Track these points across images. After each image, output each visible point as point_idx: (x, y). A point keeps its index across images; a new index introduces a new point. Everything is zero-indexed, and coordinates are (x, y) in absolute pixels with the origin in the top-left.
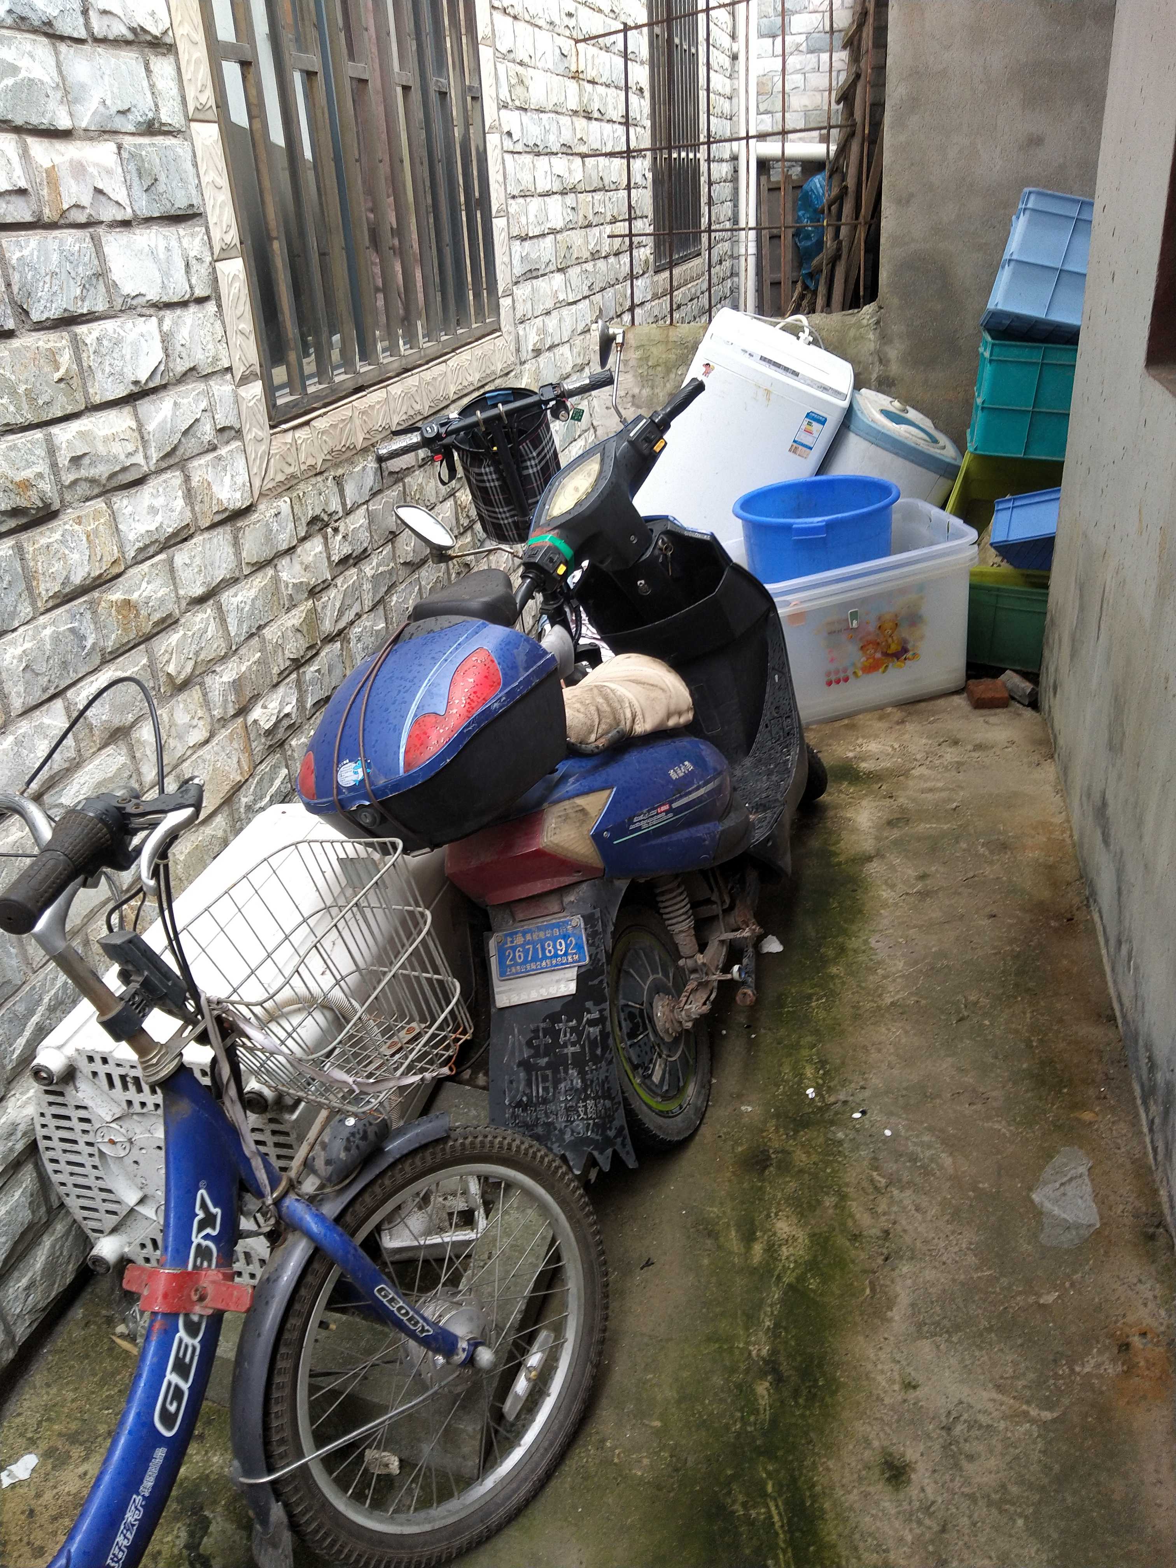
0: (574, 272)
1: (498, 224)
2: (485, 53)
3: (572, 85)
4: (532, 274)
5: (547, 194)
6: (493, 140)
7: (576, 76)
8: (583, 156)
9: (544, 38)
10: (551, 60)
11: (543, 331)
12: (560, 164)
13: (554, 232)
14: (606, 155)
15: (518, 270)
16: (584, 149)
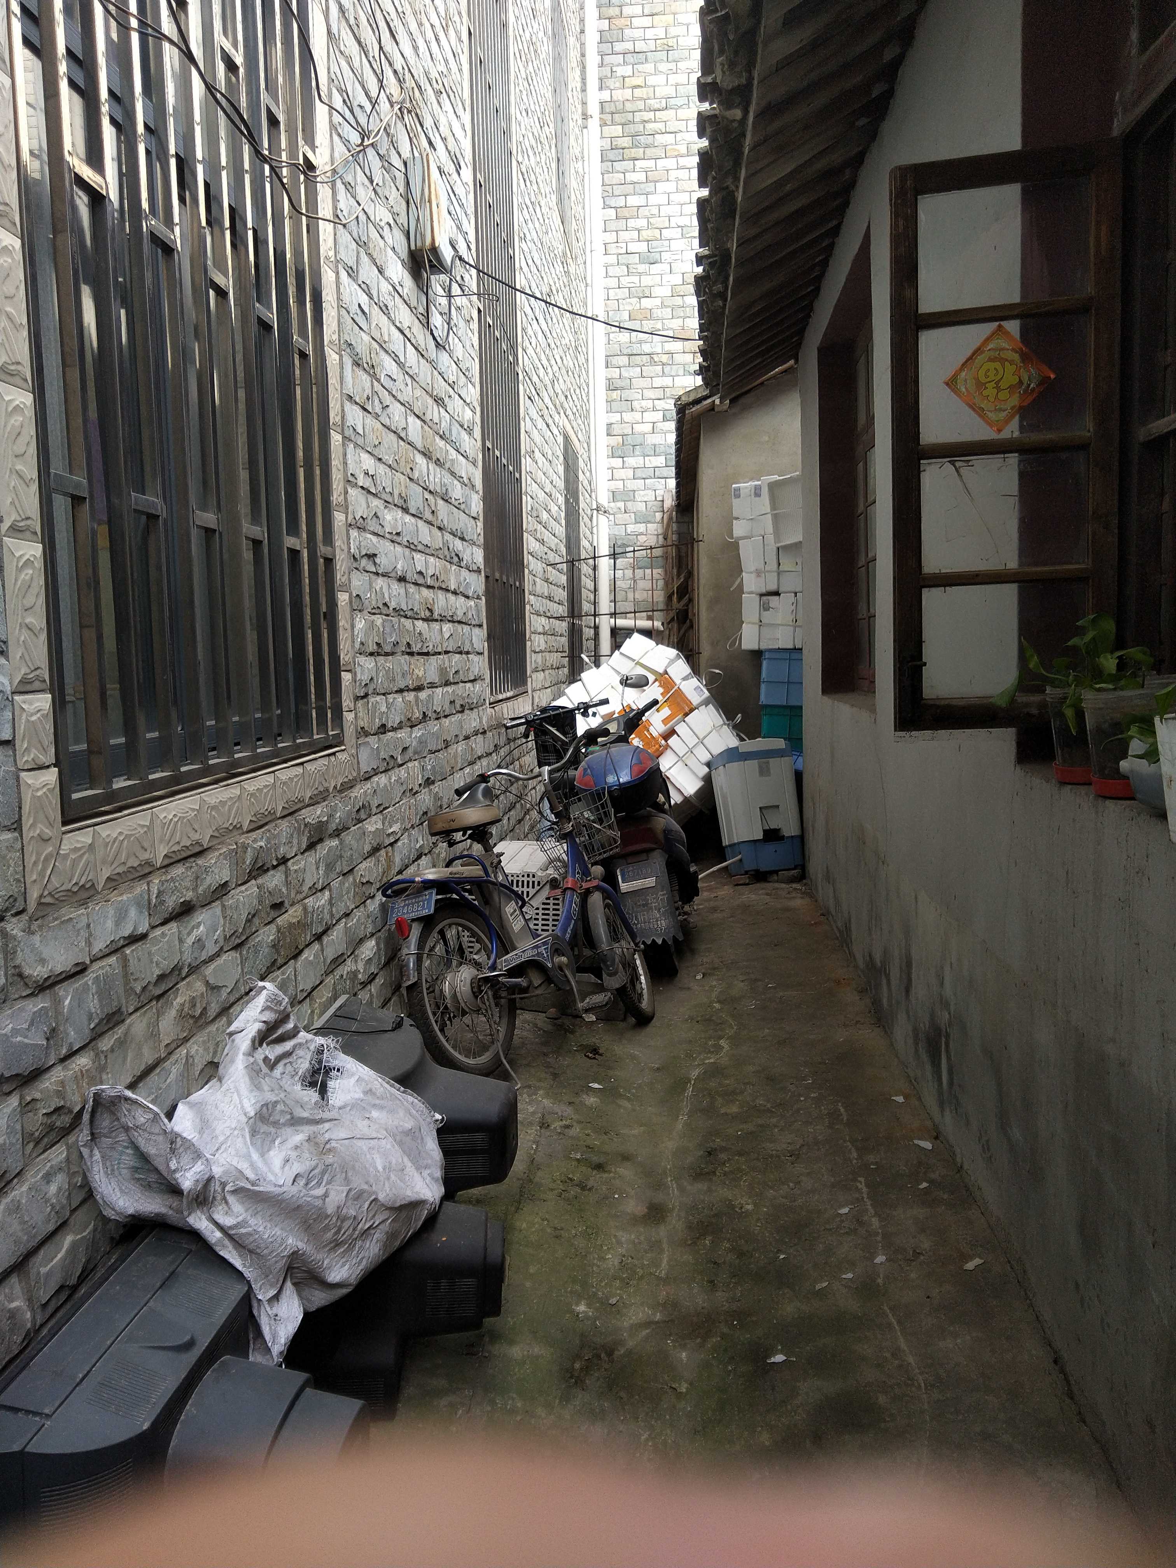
0: (547, 672)
1: (528, 644)
2: (526, 571)
3: (546, 584)
4: (536, 670)
5: (539, 634)
6: (528, 607)
7: (546, 580)
8: (549, 618)
9: (539, 563)
10: (540, 574)
11: (539, 697)
12: (543, 620)
13: (541, 651)
14: (556, 618)
15: (533, 666)
16: (549, 614)
